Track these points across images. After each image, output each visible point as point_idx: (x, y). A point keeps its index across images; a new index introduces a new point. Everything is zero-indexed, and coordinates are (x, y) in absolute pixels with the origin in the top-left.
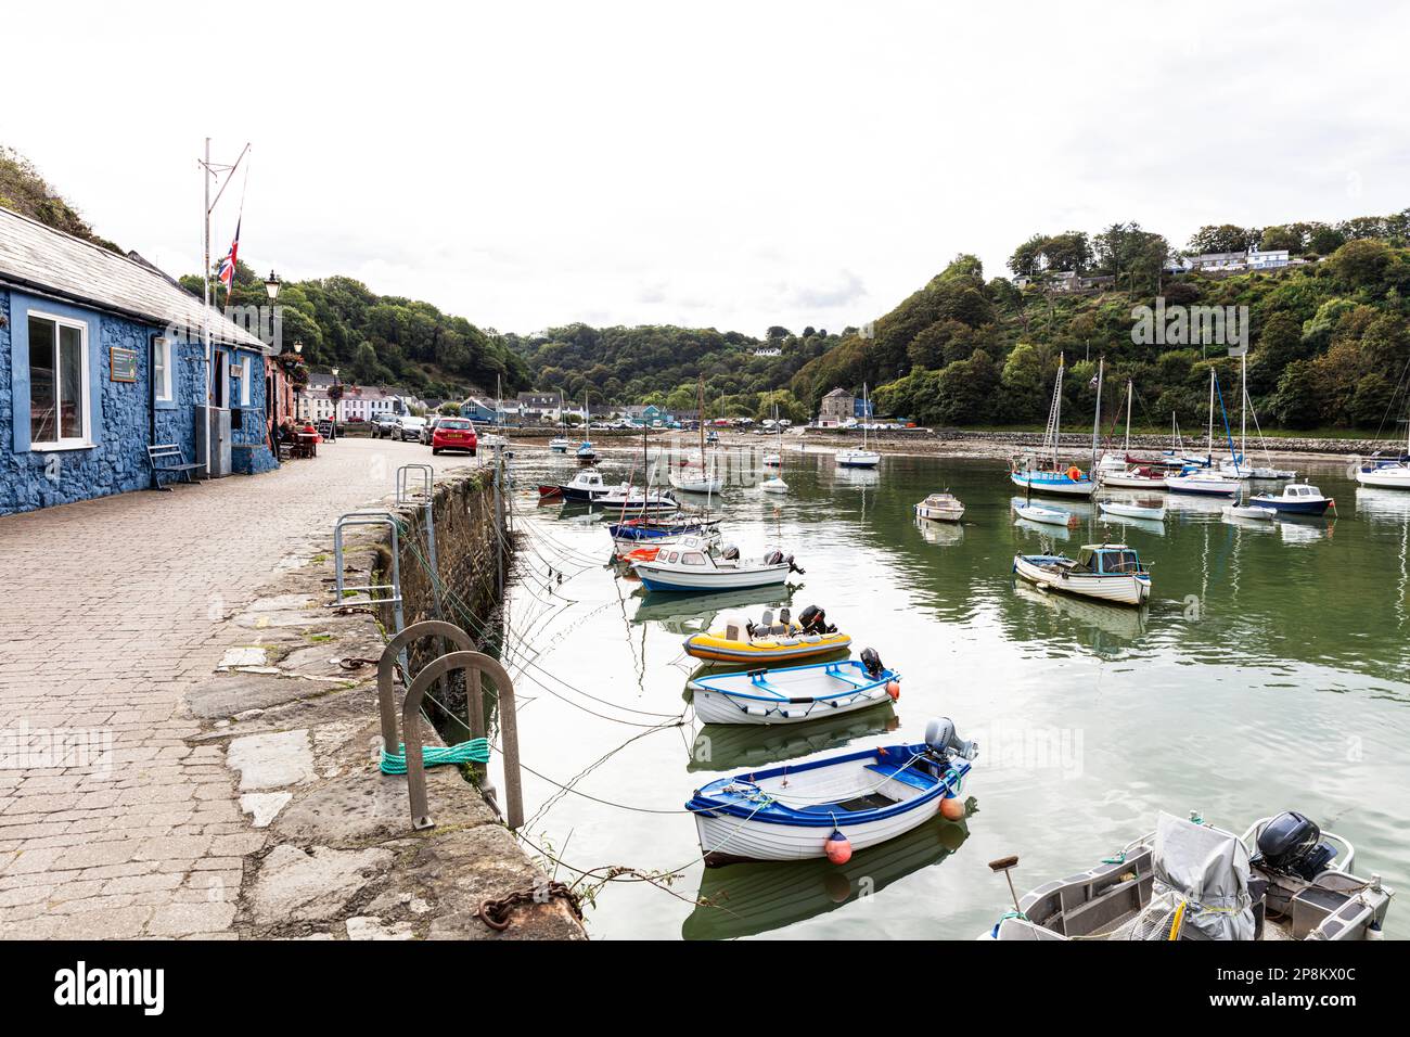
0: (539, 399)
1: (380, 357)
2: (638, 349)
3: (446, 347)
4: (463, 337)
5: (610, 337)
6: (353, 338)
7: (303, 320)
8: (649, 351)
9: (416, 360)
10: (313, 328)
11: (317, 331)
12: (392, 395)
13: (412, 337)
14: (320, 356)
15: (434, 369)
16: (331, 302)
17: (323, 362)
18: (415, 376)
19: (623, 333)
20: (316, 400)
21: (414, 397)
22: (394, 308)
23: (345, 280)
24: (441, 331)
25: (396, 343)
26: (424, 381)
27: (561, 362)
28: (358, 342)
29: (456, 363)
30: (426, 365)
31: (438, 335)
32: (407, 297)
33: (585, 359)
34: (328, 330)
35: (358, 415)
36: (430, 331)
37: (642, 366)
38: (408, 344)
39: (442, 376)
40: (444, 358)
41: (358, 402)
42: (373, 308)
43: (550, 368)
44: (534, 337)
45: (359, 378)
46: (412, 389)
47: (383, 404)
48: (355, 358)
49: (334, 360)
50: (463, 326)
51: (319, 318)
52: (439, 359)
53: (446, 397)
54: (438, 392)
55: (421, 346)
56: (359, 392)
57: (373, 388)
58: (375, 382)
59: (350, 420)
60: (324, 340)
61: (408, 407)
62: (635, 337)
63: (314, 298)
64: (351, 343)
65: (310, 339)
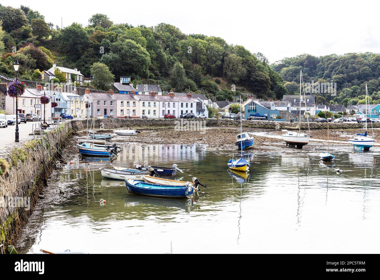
0: (298, 100)
1: (187, 73)
2: (347, 68)
3: (231, 65)
4: (241, 58)
5: (327, 61)
6: (170, 61)
7: (138, 48)
8: (354, 69)
9: (210, 75)
10: (144, 54)
11: (147, 55)
12: (195, 97)
13: (208, 60)
14: (148, 72)
15: (222, 81)
16: (157, 37)
17: (150, 77)
18: (210, 86)
19: (336, 59)
20: (141, 102)
21: (210, 100)
22: (197, 40)
23: (168, 26)
24: (227, 55)
25: (197, 63)
26: (216, 89)
27: (295, 79)
28: (173, 63)
29: (237, 76)
30: (217, 78)
31: (225, 58)
32: (205, 35)
33: (311, 76)
34: (154, 56)
35: (171, 113)
36: (219, 55)
37: (350, 80)
38: (205, 64)
39: (227, 86)
40: (229, 73)
41: (171, 103)
42: (183, 41)
43: (288, 83)
44: (277, 64)
45: (174, 87)
46: (208, 95)
47: (189, 105)
48: (171, 74)
49: (158, 75)
50: (242, 52)
51: (149, 48)
52: (226, 75)
53: (231, 100)
54: (226, 96)
55: (214, 65)
56: (172, 96)
57: (183, 94)
58: (184, 90)
59: (166, 117)
60: (152, 63)
61: (207, 106)
62: (345, 60)
63: (146, 35)
64: (169, 64)
65: (143, 61)
